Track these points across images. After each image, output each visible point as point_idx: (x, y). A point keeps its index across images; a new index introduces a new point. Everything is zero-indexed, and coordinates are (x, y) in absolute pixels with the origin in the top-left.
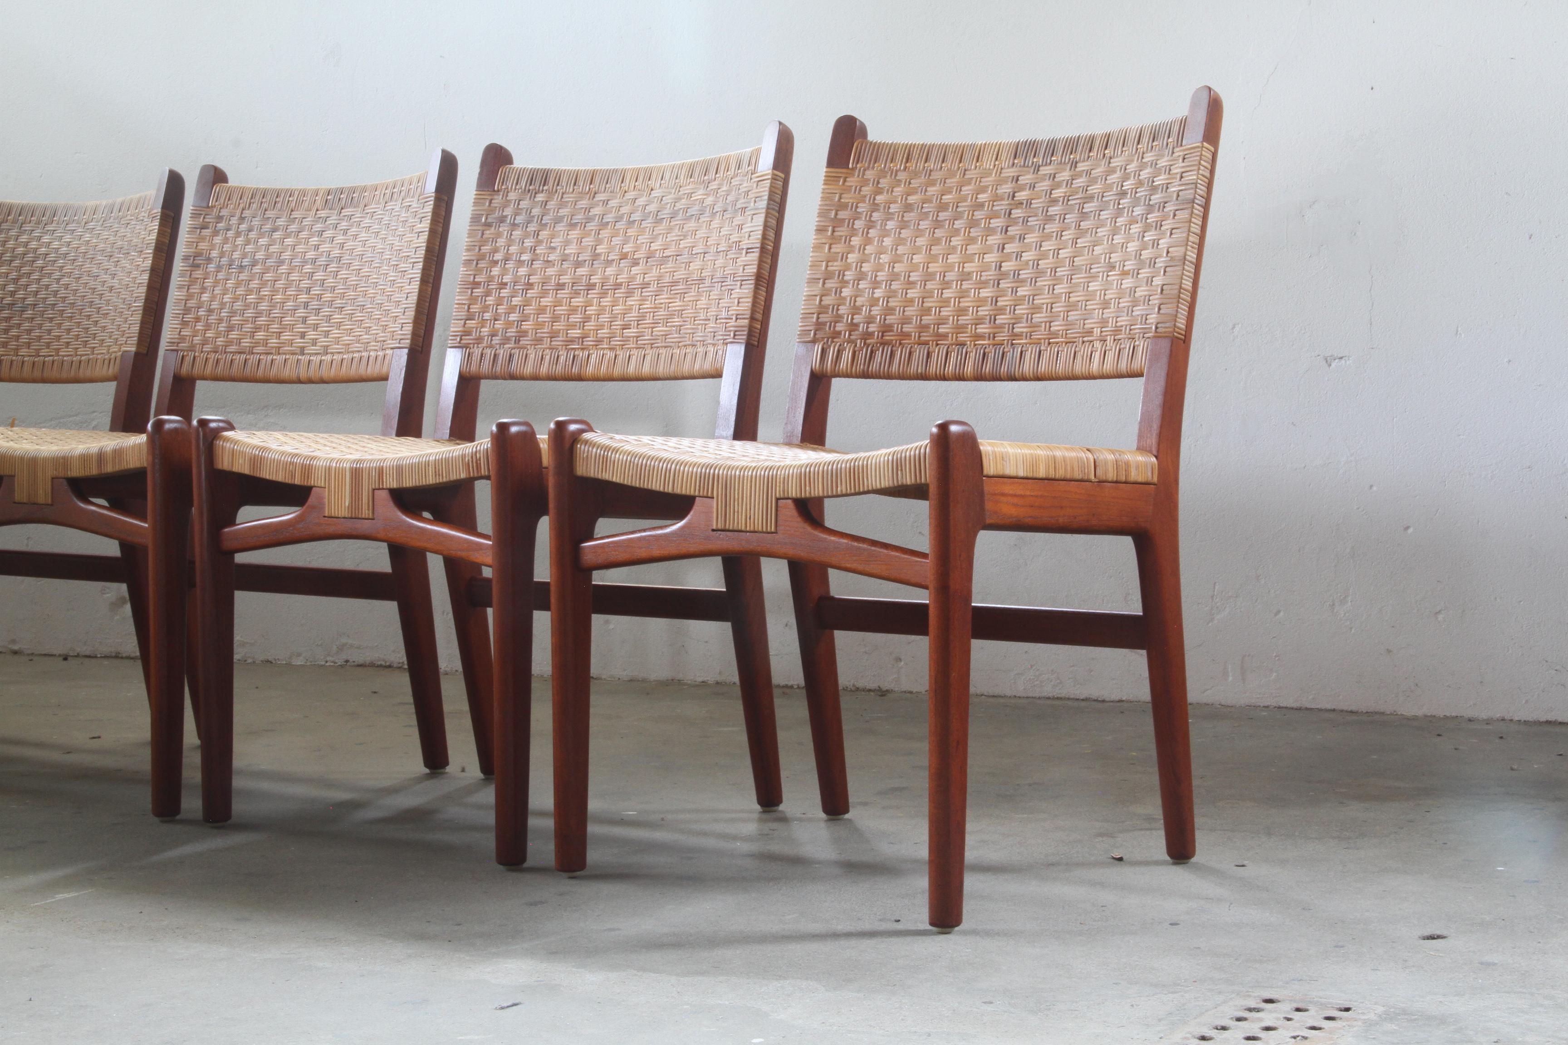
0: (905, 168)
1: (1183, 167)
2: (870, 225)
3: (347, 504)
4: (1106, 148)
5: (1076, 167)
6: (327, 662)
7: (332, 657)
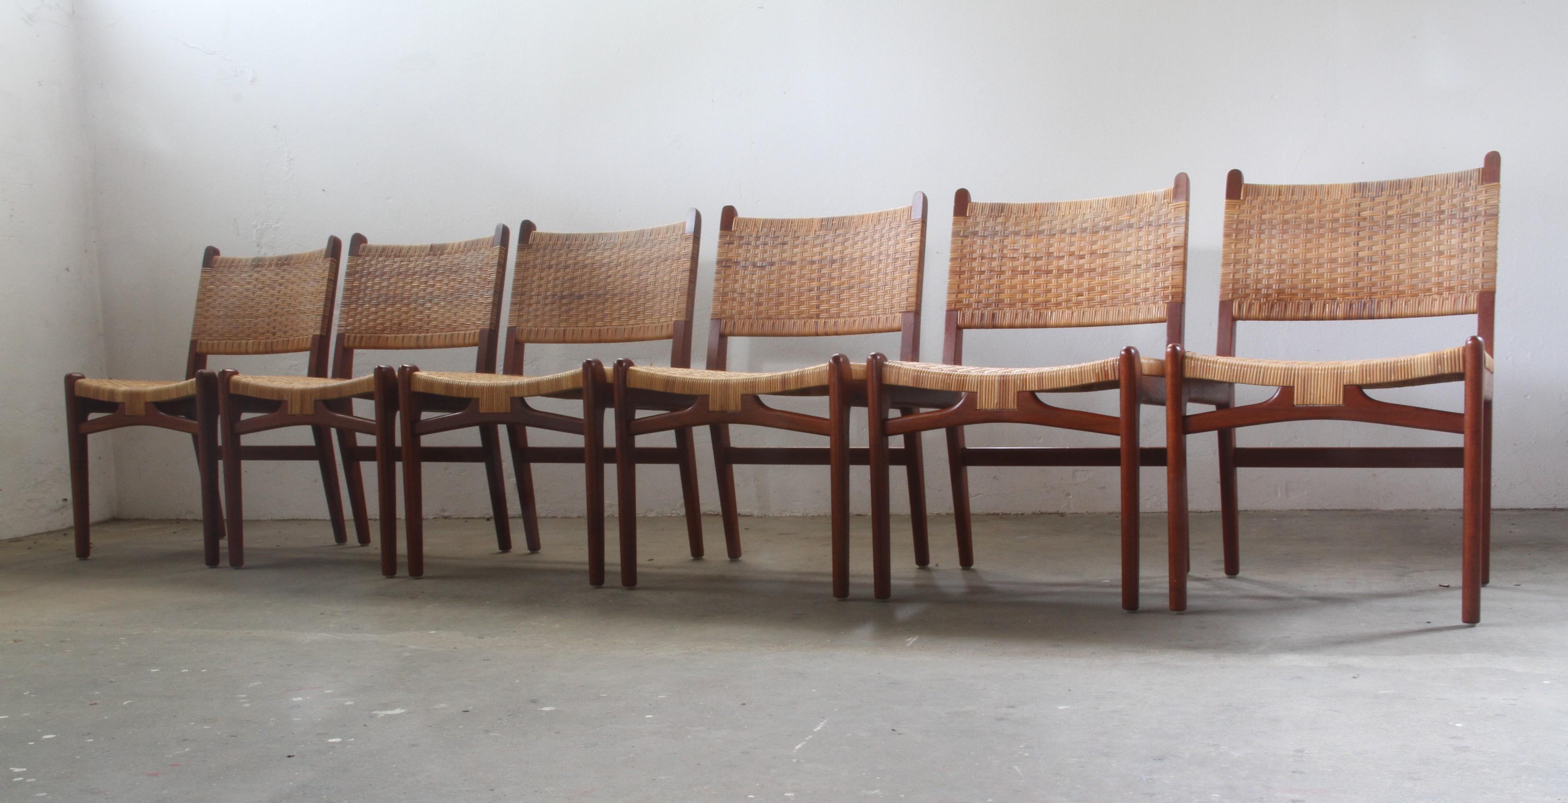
0: (1279, 199)
1: (1487, 196)
2: (1261, 232)
3: (996, 401)
4: (1422, 186)
5: (1401, 197)
6: (672, 514)
7: (676, 510)
